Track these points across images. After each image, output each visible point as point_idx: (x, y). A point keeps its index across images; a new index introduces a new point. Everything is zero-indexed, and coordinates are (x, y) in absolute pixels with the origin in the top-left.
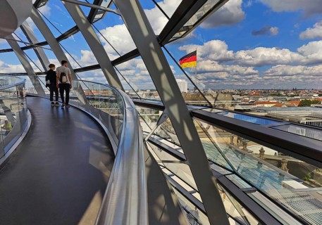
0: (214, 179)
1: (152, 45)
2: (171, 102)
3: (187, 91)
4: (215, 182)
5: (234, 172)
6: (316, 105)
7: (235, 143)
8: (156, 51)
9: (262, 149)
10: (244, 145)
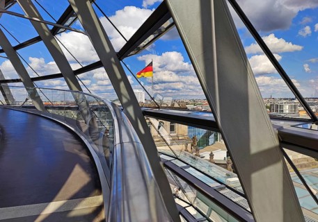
0: (161, 163)
1: (113, 59)
2: (128, 104)
3: (144, 101)
4: (162, 166)
5: (177, 158)
7: (189, 149)
8: (116, 64)
9: (212, 153)
10: (197, 150)
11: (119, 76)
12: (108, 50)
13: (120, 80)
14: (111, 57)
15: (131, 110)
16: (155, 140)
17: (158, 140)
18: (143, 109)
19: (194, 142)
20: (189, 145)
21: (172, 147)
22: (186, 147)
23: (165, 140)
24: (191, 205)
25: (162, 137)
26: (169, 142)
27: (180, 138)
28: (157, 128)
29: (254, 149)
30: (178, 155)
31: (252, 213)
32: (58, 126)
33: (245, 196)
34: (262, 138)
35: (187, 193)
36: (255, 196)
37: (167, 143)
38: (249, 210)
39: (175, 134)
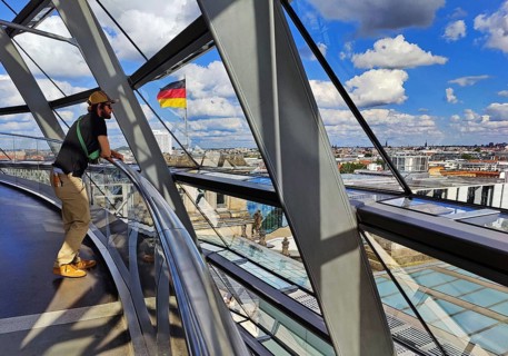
1: (121, 89)
2: (148, 163)
3: (171, 152)
5: (227, 248)
6: (361, 171)
7: (249, 234)
8: (127, 97)
9: (286, 240)
10: (262, 235)
11: (132, 117)
12: (112, 72)
13: (135, 124)
14: (118, 85)
15: (152, 172)
16: (191, 219)
17: (196, 218)
18: (172, 171)
19: (257, 220)
20: (249, 227)
21: (219, 231)
22: (244, 230)
23: (207, 220)
24: (248, 319)
25: (203, 214)
26: (215, 224)
27: (234, 215)
28: (195, 199)
29: (325, 234)
30: (229, 243)
31: (322, 316)
32: (29, 199)
33: (314, 294)
34: (335, 218)
35: (245, 305)
36: (325, 293)
37: (211, 225)
38: (319, 312)
39: (225, 209)
